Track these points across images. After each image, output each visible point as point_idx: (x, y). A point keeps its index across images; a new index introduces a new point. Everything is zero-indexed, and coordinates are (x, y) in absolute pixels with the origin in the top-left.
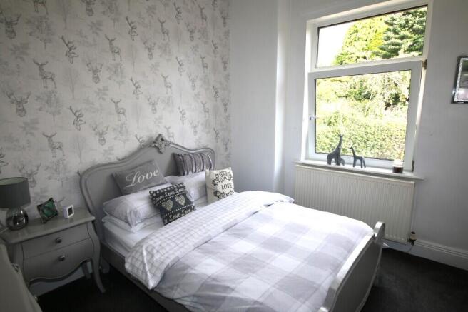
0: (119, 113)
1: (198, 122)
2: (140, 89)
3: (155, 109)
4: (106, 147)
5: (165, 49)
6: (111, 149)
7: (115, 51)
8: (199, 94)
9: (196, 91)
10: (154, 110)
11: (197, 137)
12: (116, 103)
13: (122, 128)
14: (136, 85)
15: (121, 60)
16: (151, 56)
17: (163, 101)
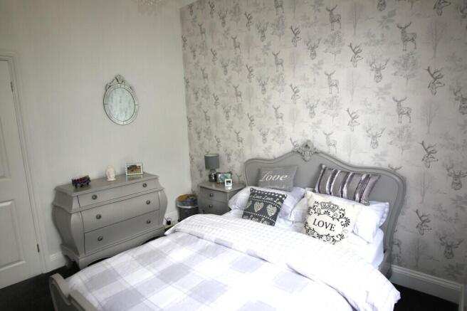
0: (277, 118)
1: (383, 130)
2: (298, 94)
3: (314, 113)
4: (266, 145)
5: (334, 40)
6: (270, 147)
7: (279, 63)
8: (388, 87)
9: (382, 84)
10: (312, 114)
11: (378, 151)
12: (276, 109)
13: (279, 130)
14: (295, 90)
15: (283, 70)
16: (314, 55)
17: (325, 103)
